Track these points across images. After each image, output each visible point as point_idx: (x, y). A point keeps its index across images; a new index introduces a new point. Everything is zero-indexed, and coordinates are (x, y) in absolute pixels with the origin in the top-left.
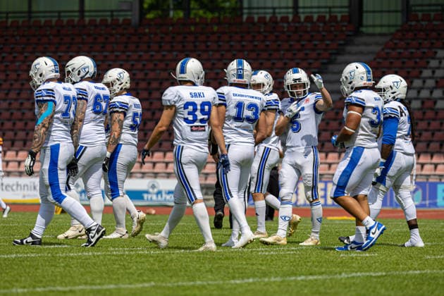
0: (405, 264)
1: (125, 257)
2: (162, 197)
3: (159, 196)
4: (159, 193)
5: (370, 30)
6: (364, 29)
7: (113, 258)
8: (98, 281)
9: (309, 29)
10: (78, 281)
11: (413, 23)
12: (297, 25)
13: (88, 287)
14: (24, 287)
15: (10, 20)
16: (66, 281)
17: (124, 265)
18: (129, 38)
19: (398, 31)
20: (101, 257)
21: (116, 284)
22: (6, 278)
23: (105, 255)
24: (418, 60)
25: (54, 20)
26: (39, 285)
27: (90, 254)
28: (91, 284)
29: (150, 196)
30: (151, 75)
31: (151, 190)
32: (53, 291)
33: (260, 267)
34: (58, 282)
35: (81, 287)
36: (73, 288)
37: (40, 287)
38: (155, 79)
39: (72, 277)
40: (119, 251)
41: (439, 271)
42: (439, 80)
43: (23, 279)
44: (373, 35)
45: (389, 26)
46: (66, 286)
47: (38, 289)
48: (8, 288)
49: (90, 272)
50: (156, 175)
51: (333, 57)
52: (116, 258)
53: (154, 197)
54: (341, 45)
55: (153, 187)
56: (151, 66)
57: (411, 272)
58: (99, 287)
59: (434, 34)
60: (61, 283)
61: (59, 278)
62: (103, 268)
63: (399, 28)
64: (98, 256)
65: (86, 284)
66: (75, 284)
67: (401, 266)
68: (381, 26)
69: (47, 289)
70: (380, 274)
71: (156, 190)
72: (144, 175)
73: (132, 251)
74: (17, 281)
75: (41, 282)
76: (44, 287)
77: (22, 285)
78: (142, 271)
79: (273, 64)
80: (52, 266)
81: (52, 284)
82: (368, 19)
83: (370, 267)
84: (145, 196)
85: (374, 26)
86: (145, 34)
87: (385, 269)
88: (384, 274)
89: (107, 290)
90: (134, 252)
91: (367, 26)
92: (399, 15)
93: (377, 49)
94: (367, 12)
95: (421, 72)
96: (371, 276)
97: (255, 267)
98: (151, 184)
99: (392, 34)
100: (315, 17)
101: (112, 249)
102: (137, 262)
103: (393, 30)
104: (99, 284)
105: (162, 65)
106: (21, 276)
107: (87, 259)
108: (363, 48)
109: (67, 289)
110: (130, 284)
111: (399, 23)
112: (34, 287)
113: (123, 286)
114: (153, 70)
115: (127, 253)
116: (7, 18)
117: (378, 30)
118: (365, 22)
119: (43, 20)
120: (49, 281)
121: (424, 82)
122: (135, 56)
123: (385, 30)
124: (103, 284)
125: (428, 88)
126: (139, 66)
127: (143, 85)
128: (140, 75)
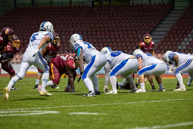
0: (191, 95)
5: (177, 8)
6: (175, 8)
8: (78, 104)
9: (155, 8)
10: (70, 104)
12: (151, 6)
13: (74, 106)
14: (50, 107)
15: (44, 6)
16: (66, 104)
18: (88, 12)
21: (84, 105)
22: (43, 103)
25: (60, 6)
26: (56, 105)
28: (75, 105)
30: (97, 25)
32: (61, 108)
33: (137, 97)
34: (63, 104)
35: (71, 106)
36: (68, 107)
37: (56, 106)
38: (98, 27)
39: (68, 102)
43: (49, 103)
46: (66, 106)
47: (55, 107)
48: (44, 107)
49: (75, 100)
51: (164, 18)
54: (166, 14)
56: (96, 22)
58: (78, 106)
60: (64, 105)
61: (63, 102)
63: (188, 7)
65: (73, 105)
66: (69, 105)
67: (189, 96)
68: (181, 7)
69: (59, 107)
70: (182, 99)
74: (47, 104)
75: (56, 104)
76: (57, 106)
77: (49, 105)
80: (60, 98)
81: (60, 105)
82: (176, 4)
85: (179, 7)
86: (94, 11)
87: (183, 97)
88: (183, 99)
89: (81, 107)
91: (176, 7)
92: (188, 3)
93: (180, 15)
94: (176, 1)
96: (179, 100)
97: (136, 97)
99: (185, 10)
100: (157, 3)
101: (83, 91)
103: (185, 8)
104: (78, 105)
105: (100, 22)
106: (49, 102)
108: (174, 15)
109: (66, 107)
110: (89, 105)
111: (188, 5)
112: (54, 106)
113: (87, 105)
114: (97, 24)
116: (43, 5)
117: (180, 8)
118: (175, 5)
119: (56, 6)
120: (59, 104)
122: (91, 19)
123: (183, 8)
124: (79, 105)
126: (92, 22)
127: (94, 29)
128: (93, 26)
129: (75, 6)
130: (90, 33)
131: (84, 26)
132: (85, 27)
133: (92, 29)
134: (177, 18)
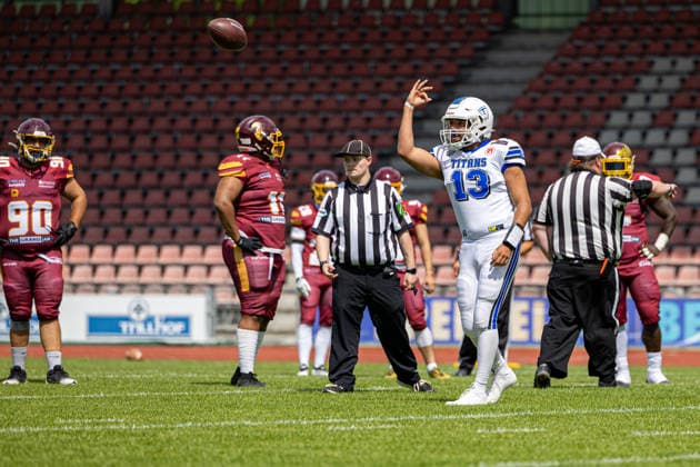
0: (595, 446)
1: (84, 435)
2: (154, 327)
3: (150, 326)
4: (150, 320)
5: (532, 23)
6: (519, 21)
7: (63, 437)
9: (421, 22)
11: (610, 10)
12: (399, 14)
17: (82, 450)
18: (93, 39)
19: (582, 24)
20: (41, 436)
23: (49, 433)
24: (619, 77)
27: (22, 430)
29: (132, 326)
30: (135, 106)
31: (134, 316)
33: (330, 453)
38: (141, 114)
40: (73, 424)
41: (657, 459)
42: (657, 112)
44: (536, 31)
45: (566, 15)
49: (22, 463)
50: (143, 288)
51: (464, 72)
52: (69, 437)
53: (140, 328)
54: (477, 50)
55: (139, 309)
56: (133, 89)
57: (605, 461)
59: (649, 29)
62: (44, 455)
63: (584, 19)
64: (37, 434)
67: (588, 450)
68: (553, 15)
71: (143, 316)
72: (121, 287)
73: (98, 424)
78: (115, 461)
79: (356, 85)
82: (528, 2)
83: (530, 451)
84: (124, 326)
85: (539, 15)
86: (122, 32)
87: (558, 455)
90: (101, 427)
91: (526, 15)
93: (546, 56)
95: (624, 99)
97: (321, 453)
98: (135, 305)
99: (570, 30)
101: (61, 421)
102: (106, 445)
103: (573, 22)
105: (154, 88)
107: (14, 440)
108: (517, 56)
111: (585, 9)
114: (137, 97)
115: (88, 428)
117: (546, 23)
118: (522, 9)
121: (631, 116)
122: (106, 72)
123: (558, 22)
125: (637, 128)
126: (113, 89)
127: (119, 124)
128: (114, 106)
129: (27, 10)
130: (99, 142)
131: (72, 106)
132: (78, 114)
133: (109, 122)
134: (532, 73)
